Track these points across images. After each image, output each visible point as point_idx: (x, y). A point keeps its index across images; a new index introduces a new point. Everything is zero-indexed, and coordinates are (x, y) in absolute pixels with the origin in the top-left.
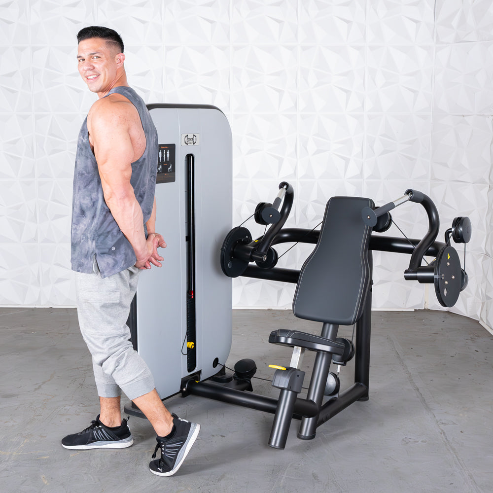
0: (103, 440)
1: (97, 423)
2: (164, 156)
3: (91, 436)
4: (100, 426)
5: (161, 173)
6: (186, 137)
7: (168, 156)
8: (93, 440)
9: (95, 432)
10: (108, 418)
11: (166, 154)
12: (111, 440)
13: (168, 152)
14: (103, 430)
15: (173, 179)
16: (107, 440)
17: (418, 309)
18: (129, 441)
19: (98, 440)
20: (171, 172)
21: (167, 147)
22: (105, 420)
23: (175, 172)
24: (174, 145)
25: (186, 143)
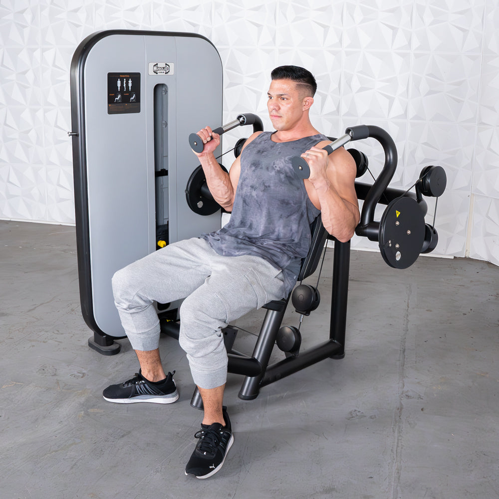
0: (146, 394)
1: (139, 377)
2: (125, 85)
3: (133, 390)
4: (143, 382)
5: (120, 103)
6: (155, 65)
7: (130, 85)
8: (135, 394)
9: (137, 386)
10: (151, 373)
11: (127, 83)
12: (155, 394)
13: (130, 82)
14: (146, 385)
15: (138, 110)
16: (150, 394)
17: (458, 256)
18: (173, 396)
19: (141, 394)
20: (134, 102)
21: (129, 76)
22: (148, 375)
23: (140, 102)
24: (139, 74)
25: (155, 72)
